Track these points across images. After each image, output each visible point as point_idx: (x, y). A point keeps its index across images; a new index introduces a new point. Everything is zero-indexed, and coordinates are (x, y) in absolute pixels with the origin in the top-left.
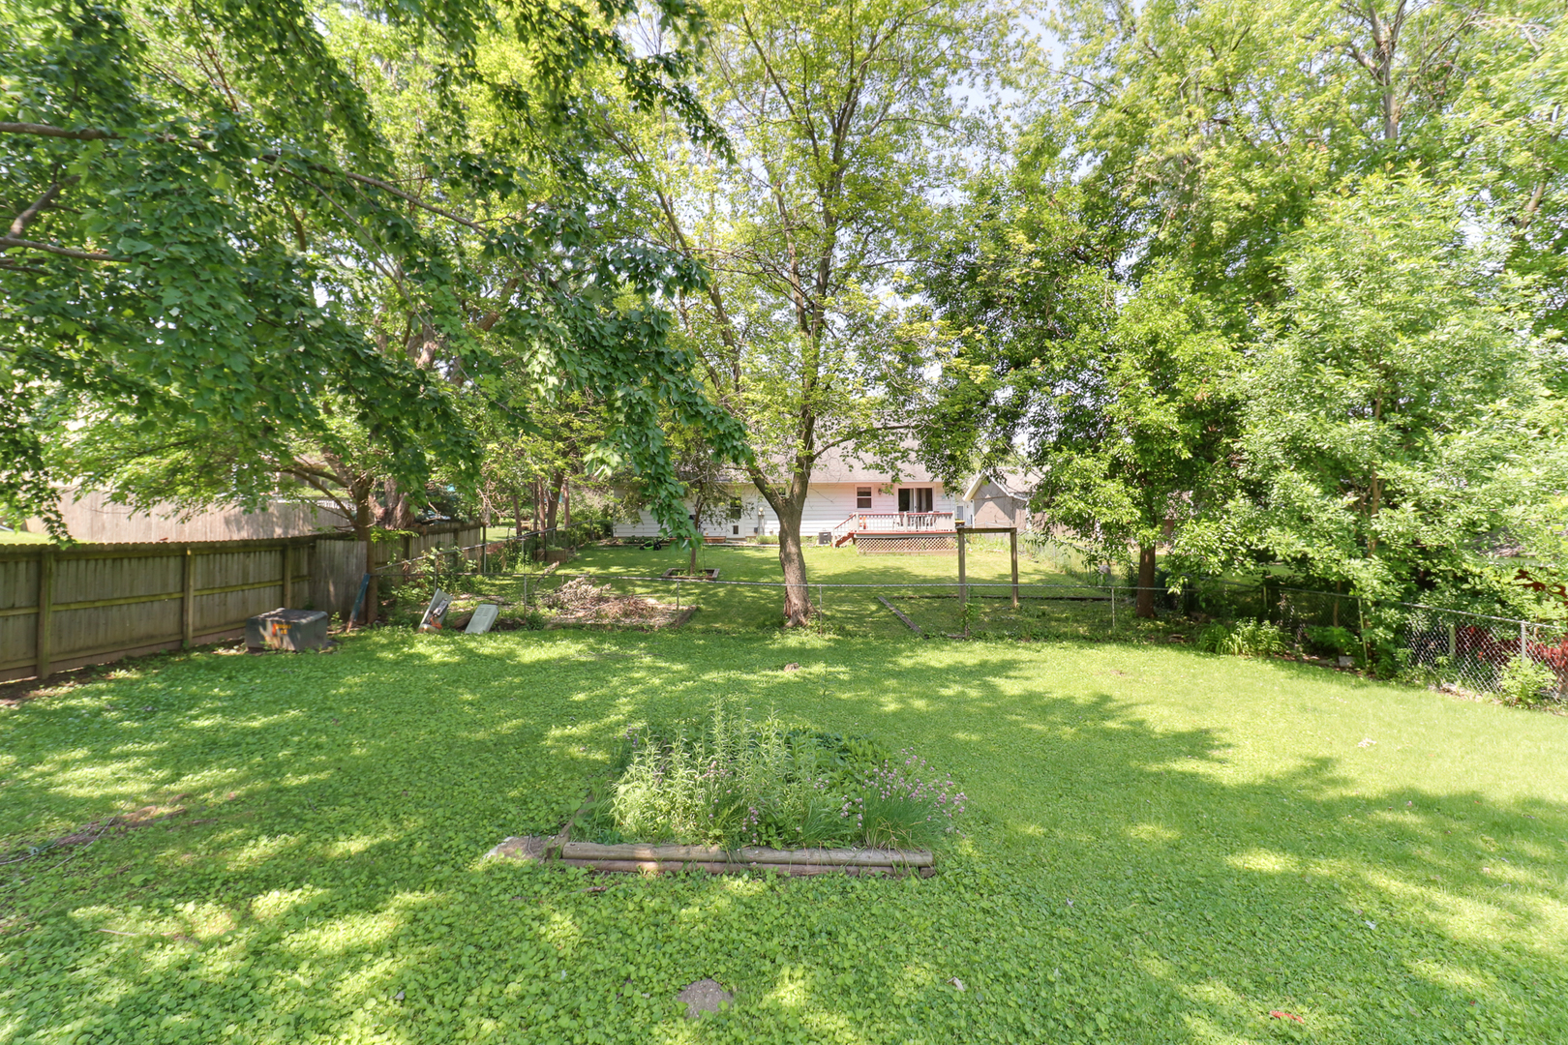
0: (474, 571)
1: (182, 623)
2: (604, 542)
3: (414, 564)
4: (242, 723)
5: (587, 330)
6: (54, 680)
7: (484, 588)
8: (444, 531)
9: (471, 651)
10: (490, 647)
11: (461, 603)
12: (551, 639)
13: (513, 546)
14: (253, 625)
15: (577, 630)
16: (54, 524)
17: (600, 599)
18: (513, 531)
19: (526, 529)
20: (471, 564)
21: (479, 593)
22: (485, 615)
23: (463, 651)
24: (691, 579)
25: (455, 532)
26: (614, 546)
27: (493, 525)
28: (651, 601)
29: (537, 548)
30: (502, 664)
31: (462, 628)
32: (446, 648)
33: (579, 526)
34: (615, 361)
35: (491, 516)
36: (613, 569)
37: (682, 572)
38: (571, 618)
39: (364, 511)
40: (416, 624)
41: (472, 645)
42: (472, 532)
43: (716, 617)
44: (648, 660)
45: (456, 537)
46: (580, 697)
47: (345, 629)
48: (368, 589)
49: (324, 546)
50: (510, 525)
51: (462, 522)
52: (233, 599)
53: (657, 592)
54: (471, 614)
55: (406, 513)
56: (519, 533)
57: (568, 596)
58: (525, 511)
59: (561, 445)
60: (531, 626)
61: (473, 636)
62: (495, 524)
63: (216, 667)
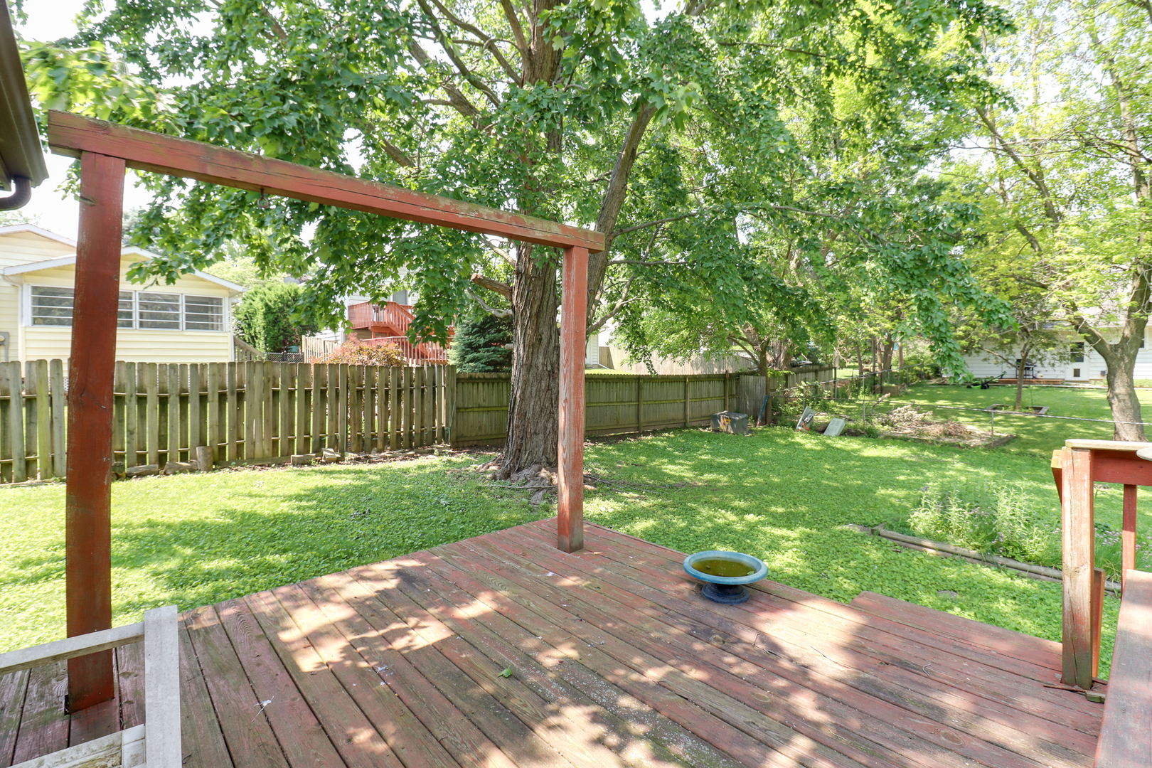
0: (829, 399)
1: (685, 415)
2: (934, 381)
3: (792, 391)
4: (718, 460)
5: (895, 261)
6: (646, 434)
7: (835, 409)
8: (809, 371)
9: (828, 445)
10: (841, 444)
11: (821, 418)
12: (883, 444)
13: (856, 383)
14: (715, 418)
15: (904, 441)
16: (650, 366)
17: (924, 422)
18: (856, 372)
19: (867, 370)
20: (827, 393)
21: (832, 412)
22: (837, 425)
23: (824, 444)
24: (1017, 414)
25: (816, 372)
26: (943, 384)
27: (842, 367)
28: (969, 428)
29: (875, 384)
30: (848, 455)
31: (823, 432)
32: (813, 441)
33: (910, 369)
34: (912, 276)
35: (840, 361)
36: (940, 402)
37: (1007, 407)
38: (899, 433)
39: (764, 359)
40: (794, 427)
41: (829, 442)
42: (827, 372)
43: (1035, 445)
44: (959, 466)
45: (816, 375)
46: (902, 478)
47: (755, 425)
48: (767, 405)
49: (744, 378)
50: (854, 367)
51: (821, 365)
52: (704, 404)
53: (979, 421)
54: (827, 424)
55: (786, 360)
56: (861, 373)
57: (897, 418)
58: (866, 357)
59: (890, 313)
60: (870, 435)
61: (829, 437)
62: (843, 366)
63: (702, 436)
